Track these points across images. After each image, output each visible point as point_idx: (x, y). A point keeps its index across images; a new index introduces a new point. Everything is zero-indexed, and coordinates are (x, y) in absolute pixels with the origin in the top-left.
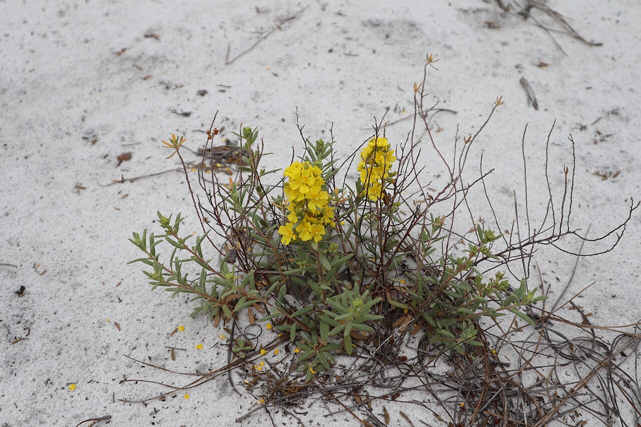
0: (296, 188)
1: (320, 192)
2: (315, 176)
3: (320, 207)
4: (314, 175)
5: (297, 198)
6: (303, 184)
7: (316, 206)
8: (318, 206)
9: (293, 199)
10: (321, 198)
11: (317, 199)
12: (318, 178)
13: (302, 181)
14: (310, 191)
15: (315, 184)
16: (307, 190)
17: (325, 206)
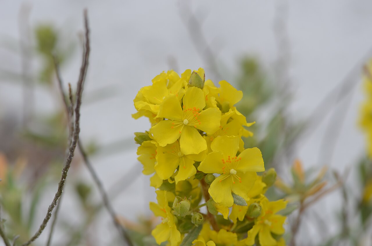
0: (171, 140)
1: (238, 154)
2: (223, 108)
3: (245, 198)
4: (219, 106)
5: (176, 174)
6: (189, 128)
7: (233, 194)
8: (236, 193)
9: (164, 178)
10: (244, 168)
11: (233, 171)
12: (231, 112)
13: (186, 121)
14: (210, 150)
15: (222, 130)
16: (202, 144)
17: (257, 197)
